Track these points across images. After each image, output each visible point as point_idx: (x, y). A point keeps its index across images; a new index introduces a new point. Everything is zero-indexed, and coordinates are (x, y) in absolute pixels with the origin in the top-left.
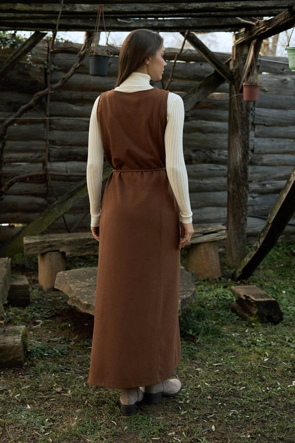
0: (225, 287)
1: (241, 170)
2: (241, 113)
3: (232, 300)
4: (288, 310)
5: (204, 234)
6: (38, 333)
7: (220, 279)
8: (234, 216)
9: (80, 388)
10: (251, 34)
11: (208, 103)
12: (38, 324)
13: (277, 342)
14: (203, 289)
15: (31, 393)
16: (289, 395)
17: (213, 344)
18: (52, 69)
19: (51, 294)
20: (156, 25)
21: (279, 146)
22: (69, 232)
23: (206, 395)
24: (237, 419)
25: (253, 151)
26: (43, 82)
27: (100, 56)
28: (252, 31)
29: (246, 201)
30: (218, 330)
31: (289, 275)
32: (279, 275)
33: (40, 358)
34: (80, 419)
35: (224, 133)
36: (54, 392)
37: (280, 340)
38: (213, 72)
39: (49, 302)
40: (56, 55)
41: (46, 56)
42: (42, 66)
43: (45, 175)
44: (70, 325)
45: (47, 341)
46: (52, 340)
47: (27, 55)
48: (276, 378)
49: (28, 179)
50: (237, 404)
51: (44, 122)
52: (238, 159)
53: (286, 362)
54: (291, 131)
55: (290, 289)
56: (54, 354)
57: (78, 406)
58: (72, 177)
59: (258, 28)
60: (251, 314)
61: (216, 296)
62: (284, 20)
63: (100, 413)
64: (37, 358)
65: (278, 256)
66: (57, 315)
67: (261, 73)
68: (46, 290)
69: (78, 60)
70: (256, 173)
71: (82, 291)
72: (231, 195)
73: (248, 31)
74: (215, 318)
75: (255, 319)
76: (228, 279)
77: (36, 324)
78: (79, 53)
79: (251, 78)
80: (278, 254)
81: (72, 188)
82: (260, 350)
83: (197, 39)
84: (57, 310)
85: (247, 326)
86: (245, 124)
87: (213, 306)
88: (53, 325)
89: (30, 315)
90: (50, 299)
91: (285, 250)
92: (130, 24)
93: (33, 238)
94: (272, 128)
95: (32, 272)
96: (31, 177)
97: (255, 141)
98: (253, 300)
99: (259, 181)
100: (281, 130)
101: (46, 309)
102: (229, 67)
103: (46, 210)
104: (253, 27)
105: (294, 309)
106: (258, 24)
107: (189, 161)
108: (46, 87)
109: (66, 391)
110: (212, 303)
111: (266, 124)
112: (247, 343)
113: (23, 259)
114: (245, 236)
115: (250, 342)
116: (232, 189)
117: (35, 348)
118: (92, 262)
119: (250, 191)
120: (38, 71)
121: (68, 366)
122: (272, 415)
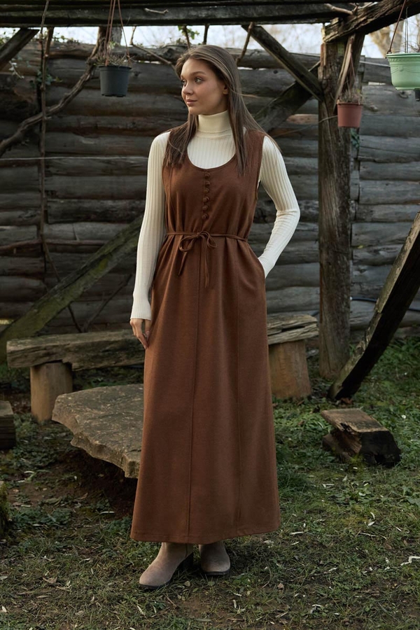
0: (316, 411)
1: (338, 232)
2: (337, 145)
3: (325, 431)
4: (409, 446)
5: (284, 330)
6: (27, 490)
7: (309, 398)
8: (330, 300)
9: (84, 576)
10: (346, 27)
11: (288, 130)
12: (27, 477)
13: (389, 496)
14: (283, 415)
15: (9, 587)
16: (402, 578)
17: (293, 501)
18: (49, 83)
19: (50, 429)
20: (204, 16)
21: (397, 192)
22: (80, 332)
23: (276, 582)
24: (321, 618)
25: (357, 200)
26: (35, 103)
27: (115, 67)
28: (348, 23)
29: (348, 278)
30: (300, 480)
31: (414, 389)
32: (401, 389)
33: (27, 530)
34: (82, 626)
35: (313, 174)
36: (44, 585)
37: (393, 492)
38: (293, 84)
39: (46, 441)
40: (55, 62)
41: (40, 64)
42: (33, 79)
43: (41, 244)
44: (76, 477)
45: (40, 503)
46: (47, 501)
47: (10, 62)
48: (384, 552)
49: (15, 251)
50: (322, 596)
51: (37, 163)
52: (334, 214)
53: (401, 526)
54: (413, 169)
55: (415, 411)
56: (49, 524)
57: (79, 606)
58: (81, 247)
59: (357, 19)
60: (353, 454)
61: (302, 426)
62: (392, 9)
63: (112, 615)
64: (23, 531)
65: (400, 360)
66: (56, 461)
67: (367, 83)
68: (42, 423)
69: (88, 70)
70: (363, 233)
71: (93, 424)
72: (325, 269)
73: (342, 23)
74: (299, 460)
75: (359, 459)
76: (321, 398)
77: (24, 476)
78: (89, 58)
79: (349, 92)
80: (400, 356)
81: (84, 263)
82: (362, 509)
83: (268, 35)
84: (57, 453)
85: (346, 471)
86: (343, 162)
87: (296, 442)
88: (51, 477)
89: (15, 464)
90: (48, 436)
91: (411, 350)
92: (163, 15)
93: (21, 343)
94: (386, 165)
95: (21, 395)
96: (19, 248)
97: (360, 186)
98: (355, 432)
99: (370, 246)
100: (400, 169)
101: (41, 452)
102: (317, 76)
103: (42, 298)
104: (350, 17)
105: (419, 442)
106: (356, 13)
107: (262, 218)
108: (41, 111)
109: (63, 583)
110: (295, 436)
111: (377, 159)
112: (344, 498)
113: (9, 375)
114: (347, 331)
115: (348, 497)
116: (327, 260)
117: (20, 515)
118: (117, 375)
119: (356, 261)
120: (28, 86)
121: (69, 543)
122: (374, 610)
